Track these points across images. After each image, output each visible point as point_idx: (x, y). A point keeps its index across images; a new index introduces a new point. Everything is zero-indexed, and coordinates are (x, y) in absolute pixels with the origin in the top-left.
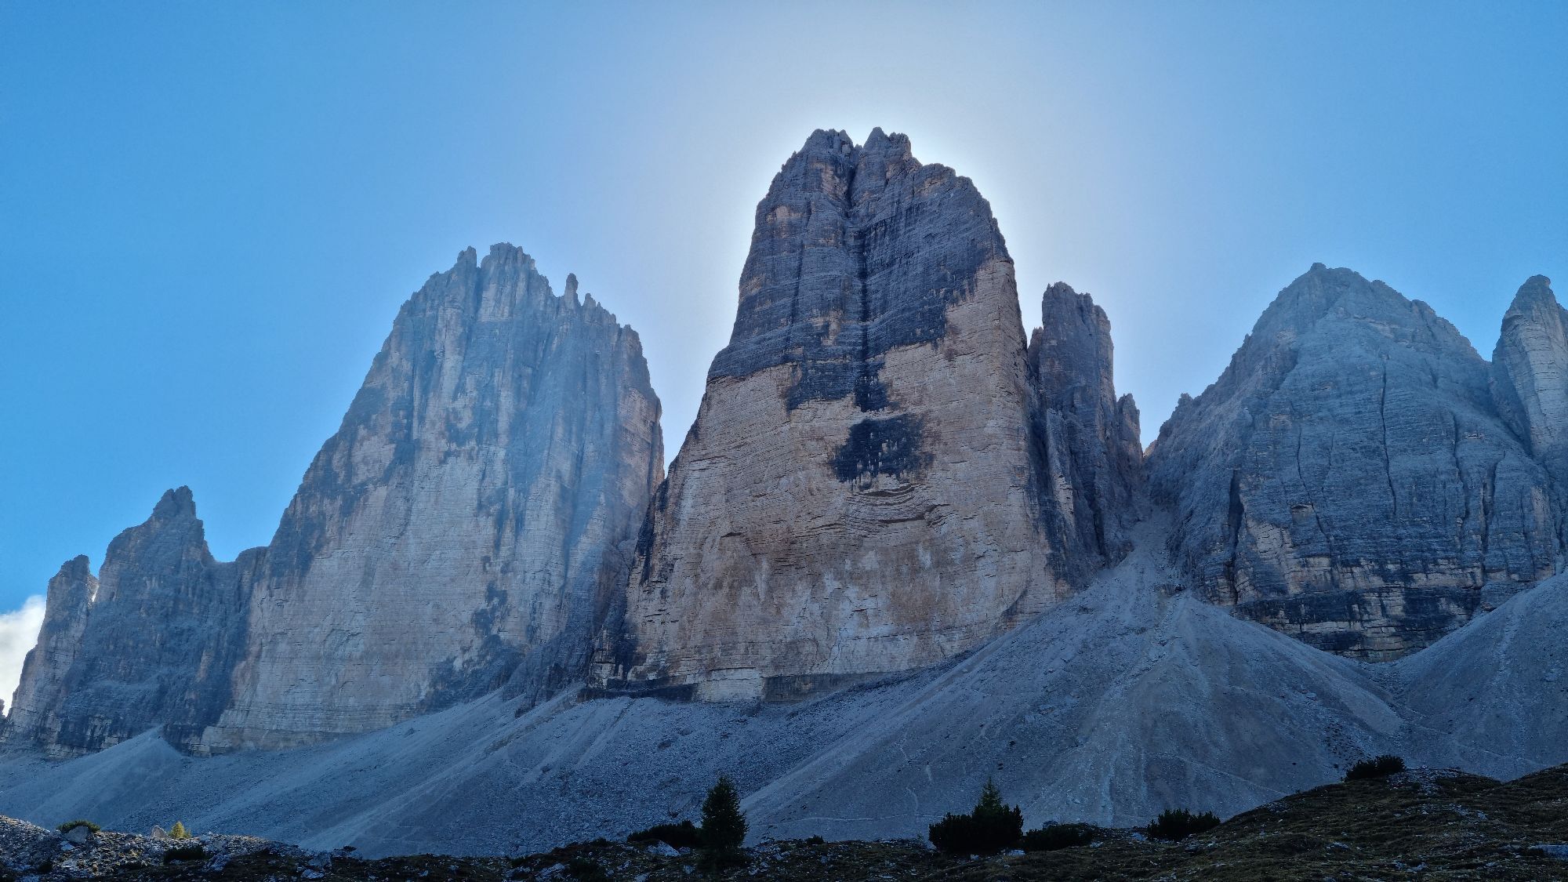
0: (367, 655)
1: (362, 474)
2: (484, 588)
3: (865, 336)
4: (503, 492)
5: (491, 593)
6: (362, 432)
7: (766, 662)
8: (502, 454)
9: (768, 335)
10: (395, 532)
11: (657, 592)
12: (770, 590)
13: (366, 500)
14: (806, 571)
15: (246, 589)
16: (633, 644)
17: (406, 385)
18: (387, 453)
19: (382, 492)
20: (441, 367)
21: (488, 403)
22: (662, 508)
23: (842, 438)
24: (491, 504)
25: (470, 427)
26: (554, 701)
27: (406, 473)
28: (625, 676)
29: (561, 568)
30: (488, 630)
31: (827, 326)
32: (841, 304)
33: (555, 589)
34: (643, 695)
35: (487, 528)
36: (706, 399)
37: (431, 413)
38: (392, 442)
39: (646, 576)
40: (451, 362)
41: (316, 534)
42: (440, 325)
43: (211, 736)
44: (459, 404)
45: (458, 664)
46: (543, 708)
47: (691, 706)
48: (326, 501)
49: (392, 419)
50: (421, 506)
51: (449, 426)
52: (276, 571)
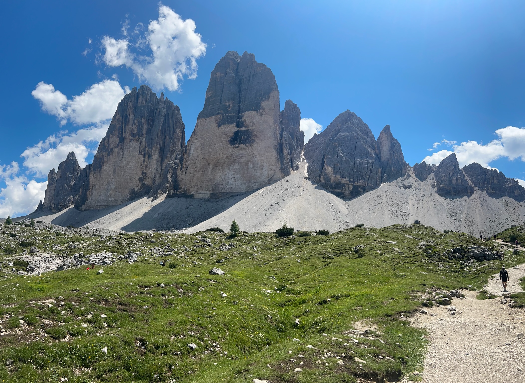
0: (116, 188)
1: (112, 146)
2: (141, 172)
3: (239, 108)
4: (145, 148)
5: (143, 173)
6: (111, 135)
7: (210, 189)
8: (144, 139)
9: (213, 107)
10: (120, 159)
12: (212, 172)
13: (113, 152)
14: (221, 168)
15: (88, 174)
16: (178, 185)
17: (121, 123)
18: (117, 140)
19: (117, 150)
20: (129, 118)
21: (141, 127)
22: (186, 152)
23: (232, 135)
24: (142, 152)
25: (136, 133)
27: (122, 145)
28: (176, 192)
29: (161, 167)
30: (142, 182)
31: (229, 105)
32: (233, 99)
33: (159, 172)
34: (181, 197)
35: (142, 157)
36: (197, 124)
37: (127, 130)
38: (118, 138)
39: (181, 169)
40: (131, 117)
41: (102, 161)
43: (84, 207)
44: (133, 127)
46: (158, 200)
47: (192, 200)
48: (104, 153)
49: (118, 132)
50: (126, 153)
51: (131, 133)
52: (94, 170)
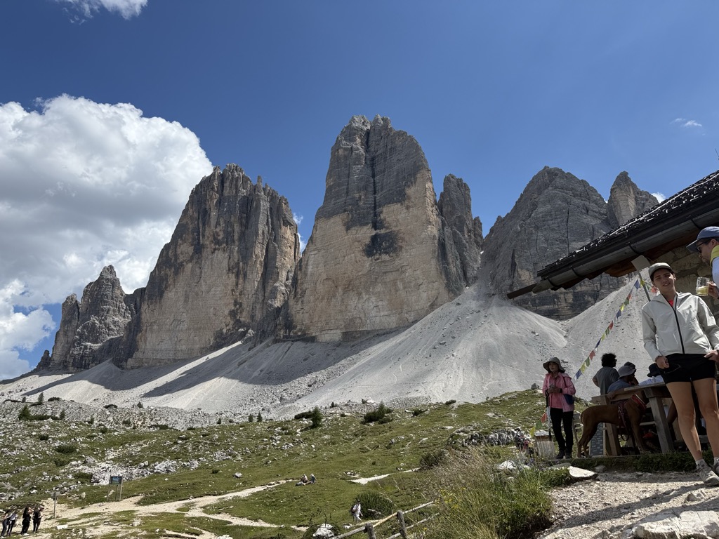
0: (189, 329)
1: (181, 259)
2: (233, 301)
3: (375, 200)
4: (238, 264)
5: (236, 303)
6: (180, 242)
7: (342, 327)
8: (236, 249)
9: (338, 201)
10: (196, 281)
11: (300, 302)
12: (343, 299)
13: (183, 269)
14: (356, 292)
15: (138, 304)
16: (292, 322)
17: (196, 222)
18: (191, 250)
19: (190, 265)
20: (210, 214)
21: (229, 229)
22: (300, 270)
23: (367, 241)
24: (234, 268)
25: (223, 238)
26: (263, 344)
27: (199, 258)
28: (289, 333)
29: (263, 293)
30: (235, 318)
31: (360, 197)
32: (365, 188)
33: (260, 301)
34: (297, 341)
35: (233, 278)
36: (315, 226)
37: (207, 233)
38: (192, 245)
39: (295, 296)
40: (214, 213)
41: (165, 283)
42: (208, 198)
43: (131, 362)
44: (218, 230)
45: (224, 331)
46: (259, 347)
47: (315, 344)
48: (167, 269)
49: (191, 236)
50: (206, 270)
51: (215, 238)
52: (150, 298)
